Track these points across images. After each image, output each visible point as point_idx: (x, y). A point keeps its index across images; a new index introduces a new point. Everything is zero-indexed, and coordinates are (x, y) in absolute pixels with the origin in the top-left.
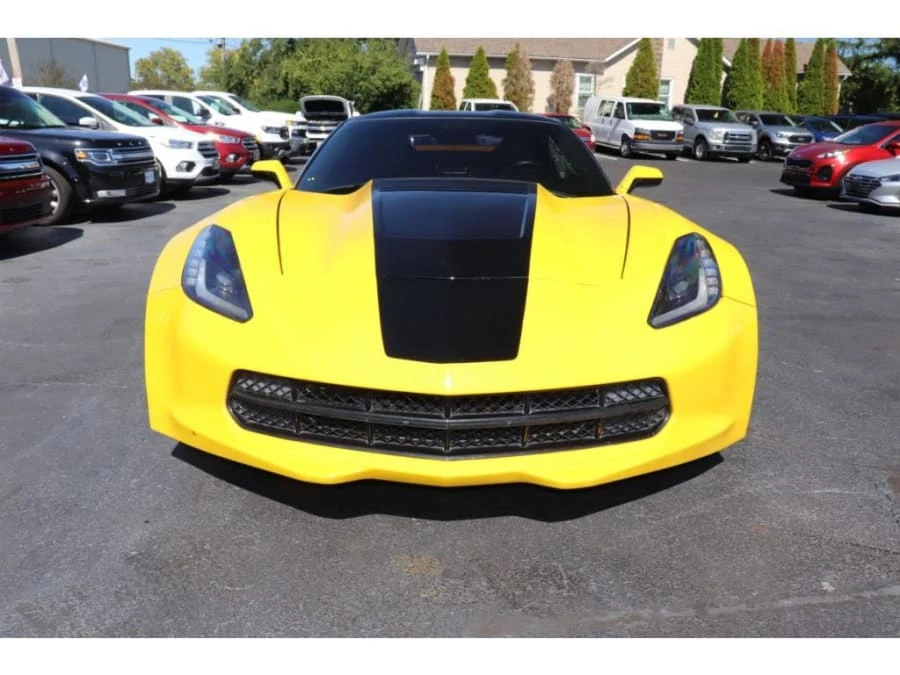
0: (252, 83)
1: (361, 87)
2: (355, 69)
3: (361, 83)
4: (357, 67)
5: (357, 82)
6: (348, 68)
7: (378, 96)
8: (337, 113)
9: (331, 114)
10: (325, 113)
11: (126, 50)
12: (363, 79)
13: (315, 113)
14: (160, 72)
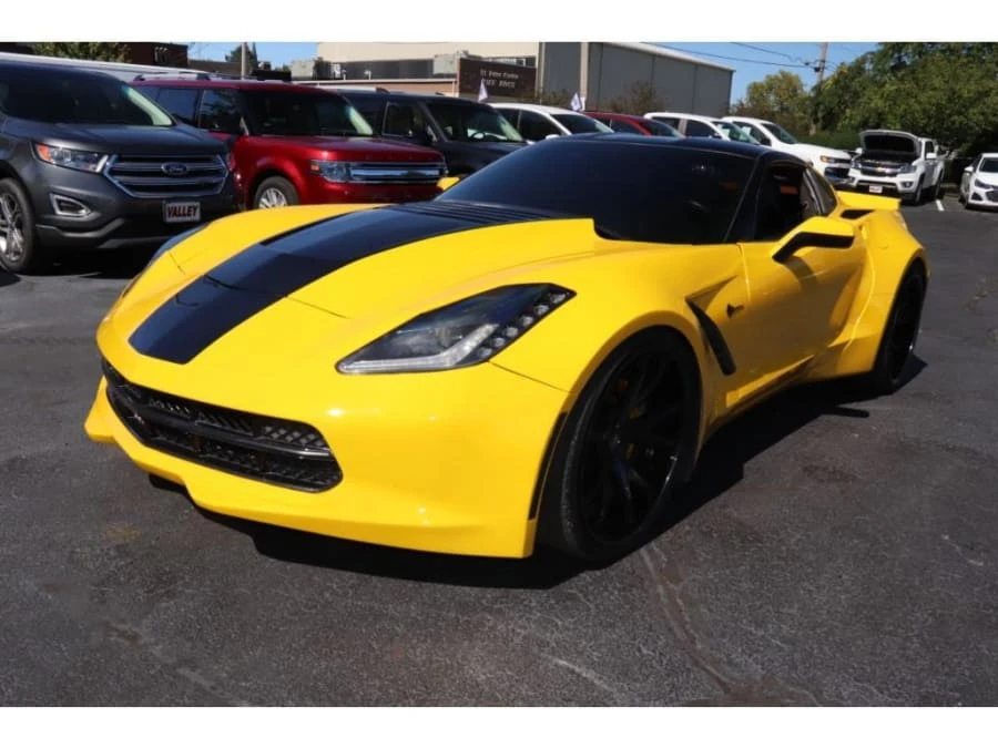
0: (844, 112)
1: (953, 123)
2: (950, 100)
3: (956, 117)
4: (953, 96)
5: (950, 116)
6: (941, 97)
7: (981, 136)
8: (905, 153)
9: (897, 153)
10: (891, 152)
11: (730, 73)
12: (960, 113)
13: (878, 151)
14: (772, 98)
